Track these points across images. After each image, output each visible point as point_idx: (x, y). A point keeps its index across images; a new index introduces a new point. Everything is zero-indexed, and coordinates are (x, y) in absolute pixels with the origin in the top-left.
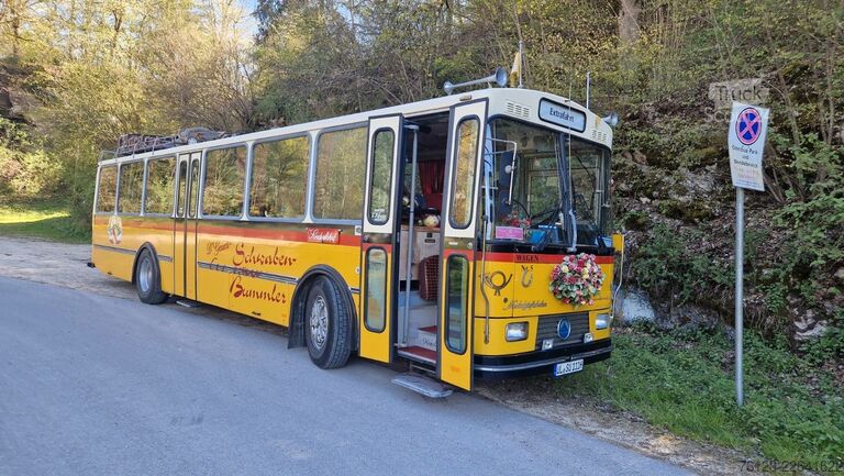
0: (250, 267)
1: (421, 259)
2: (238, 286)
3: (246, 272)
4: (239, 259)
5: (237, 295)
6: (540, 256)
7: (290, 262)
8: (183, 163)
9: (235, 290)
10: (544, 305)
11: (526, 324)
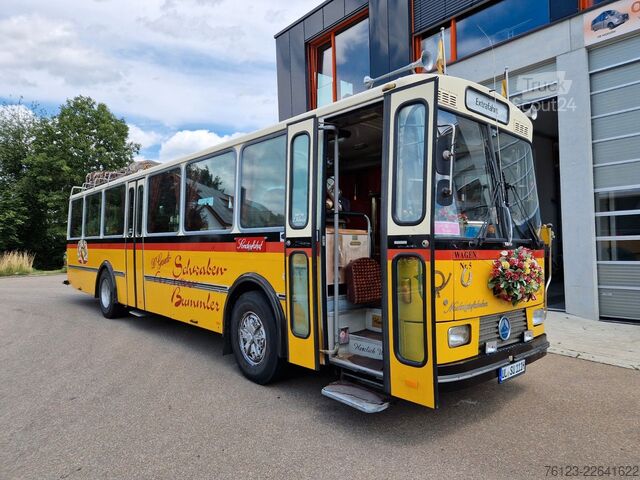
0: (187, 278)
1: (348, 262)
2: (178, 296)
3: (184, 283)
4: (178, 271)
5: (177, 304)
6: (477, 252)
7: (221, 271)
8: (132, 190)
9: (176, 300)
10: (484, 305)
11: (469, 326)
